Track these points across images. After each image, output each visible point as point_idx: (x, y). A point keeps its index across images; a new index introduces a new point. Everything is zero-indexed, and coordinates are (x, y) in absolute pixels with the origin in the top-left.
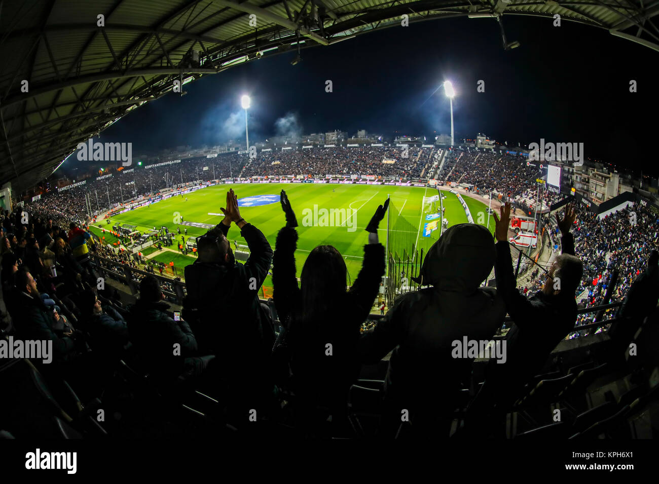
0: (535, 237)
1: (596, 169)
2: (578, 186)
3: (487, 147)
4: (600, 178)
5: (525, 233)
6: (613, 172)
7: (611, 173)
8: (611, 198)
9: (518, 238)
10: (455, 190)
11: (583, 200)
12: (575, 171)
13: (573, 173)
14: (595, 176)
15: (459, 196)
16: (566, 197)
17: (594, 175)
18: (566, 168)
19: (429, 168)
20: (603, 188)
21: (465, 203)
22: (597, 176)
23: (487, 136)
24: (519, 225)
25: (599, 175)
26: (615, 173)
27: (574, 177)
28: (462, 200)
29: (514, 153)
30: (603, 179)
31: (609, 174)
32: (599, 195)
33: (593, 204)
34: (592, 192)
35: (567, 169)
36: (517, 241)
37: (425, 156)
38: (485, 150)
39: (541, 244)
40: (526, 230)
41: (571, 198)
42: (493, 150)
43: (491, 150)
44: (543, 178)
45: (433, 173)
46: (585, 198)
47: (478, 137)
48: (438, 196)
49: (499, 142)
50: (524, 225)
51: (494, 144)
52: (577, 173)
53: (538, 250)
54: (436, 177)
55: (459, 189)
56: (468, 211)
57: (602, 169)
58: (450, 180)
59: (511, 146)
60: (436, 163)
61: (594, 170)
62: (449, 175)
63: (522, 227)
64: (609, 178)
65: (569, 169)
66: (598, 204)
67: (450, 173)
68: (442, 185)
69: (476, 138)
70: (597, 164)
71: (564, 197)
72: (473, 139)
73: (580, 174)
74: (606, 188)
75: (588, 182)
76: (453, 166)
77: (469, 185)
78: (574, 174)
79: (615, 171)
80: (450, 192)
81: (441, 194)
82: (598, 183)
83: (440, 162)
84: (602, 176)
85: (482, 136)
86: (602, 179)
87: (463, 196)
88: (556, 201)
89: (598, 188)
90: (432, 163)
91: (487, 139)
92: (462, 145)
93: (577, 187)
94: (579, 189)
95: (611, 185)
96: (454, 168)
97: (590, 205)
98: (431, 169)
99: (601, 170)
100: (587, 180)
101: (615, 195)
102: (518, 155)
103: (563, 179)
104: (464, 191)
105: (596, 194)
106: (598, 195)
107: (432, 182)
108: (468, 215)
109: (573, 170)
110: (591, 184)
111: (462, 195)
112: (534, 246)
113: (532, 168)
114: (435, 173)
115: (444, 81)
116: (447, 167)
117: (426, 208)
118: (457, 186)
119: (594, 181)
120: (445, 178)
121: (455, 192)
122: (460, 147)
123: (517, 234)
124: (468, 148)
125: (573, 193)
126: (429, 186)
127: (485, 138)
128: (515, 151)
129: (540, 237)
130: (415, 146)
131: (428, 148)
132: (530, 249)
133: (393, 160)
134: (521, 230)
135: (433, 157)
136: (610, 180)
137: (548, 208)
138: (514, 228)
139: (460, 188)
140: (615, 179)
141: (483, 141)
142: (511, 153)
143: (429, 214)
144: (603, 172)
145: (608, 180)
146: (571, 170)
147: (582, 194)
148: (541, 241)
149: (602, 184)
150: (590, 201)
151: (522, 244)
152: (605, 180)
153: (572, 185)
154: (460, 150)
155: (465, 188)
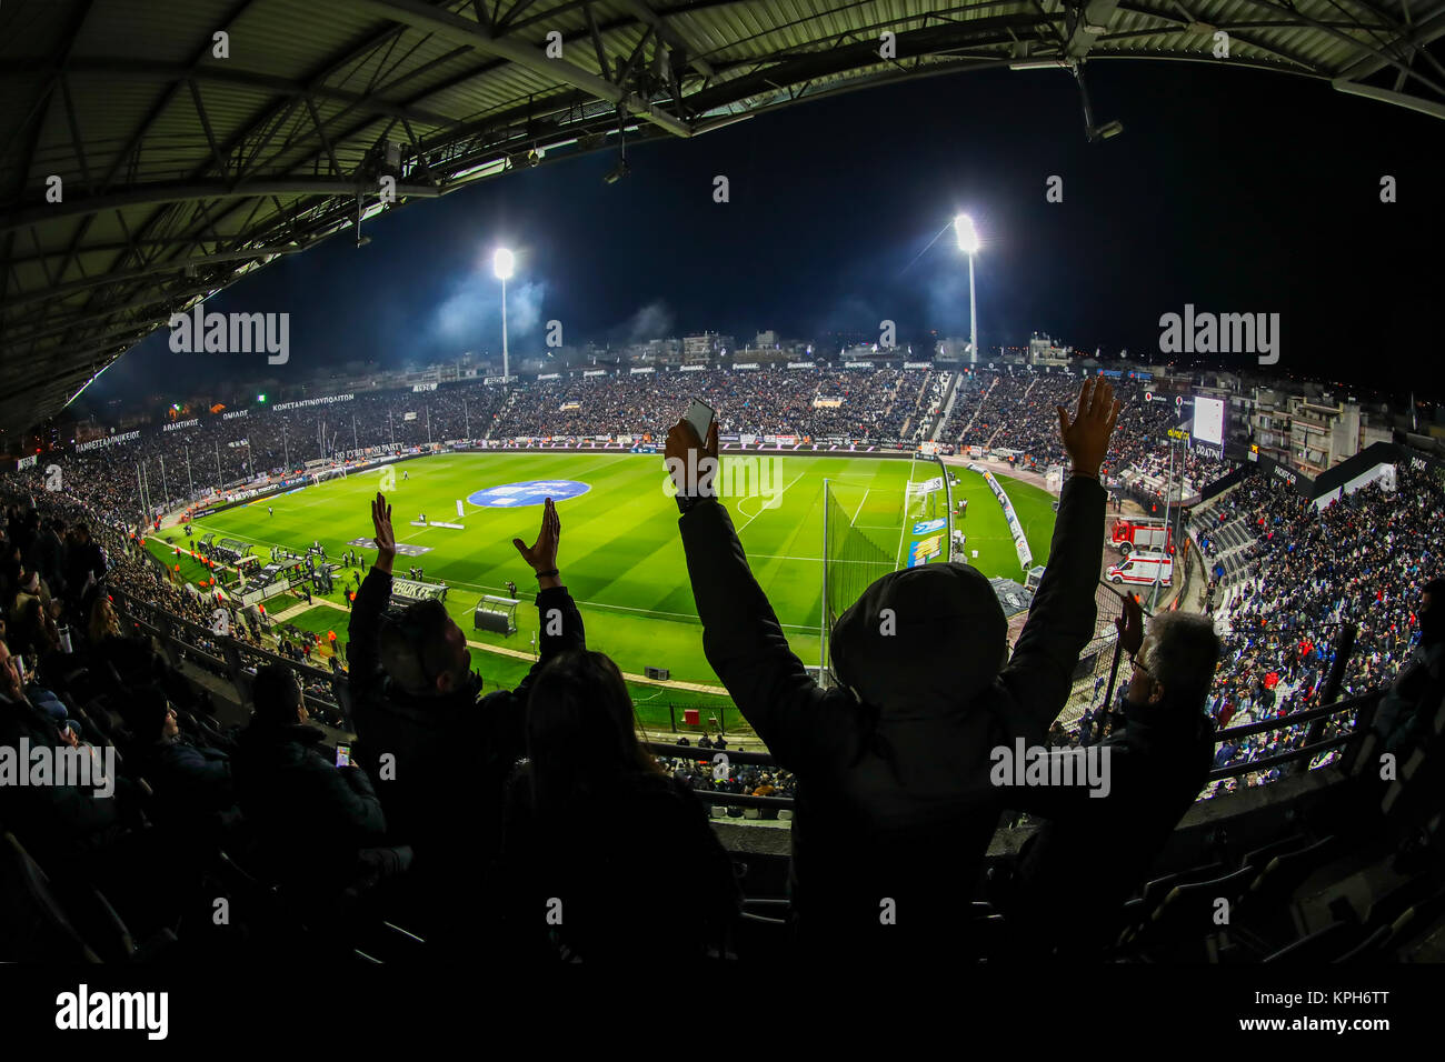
0: (1168, 562)
1: (1305, 399)
2: (1265, 439)
3: (1054, 362)
4: (1316, 416)
5: (1144, 555)
6: (1346, 402)
7: (1341, 405)
8: (1342, 459)
9: (1129, 567)
10: (979, 465)
11: (1278, 470)
12: (1257, 406)
13: (1252, 411)
14: (1305, 415)
15: (990, 476)
16: (1238, 466)
17: (1303, 412)
18: (1237, 401)
19: (920, 415)
20: (1323, 439)
21: (1004, 494)
22: (1308, 412)
23: (1052, 339)
24: (1131, 537)
25: (1314, 411)
26: (1352, 403)
27: (1256, 420)
28: (997, 487)
29: (1115, 375)
30: (1324, 418)
31: (1337, 406)
32: (1315, 456)
33: (1300, 478)
34: (1298, 451)
35: (1239, 404)
36: (1125, 573)
37: (910, 389)
38: (1048, 370)
39: (1183, 577)
40: (1147, 548)
41: (1250, 468)
42: (1067, 369)
43: (1061, 369)
44: (1182, 427)
45: (928, 426)
47: (1033, 341)
48: (941, 479)
49: (1081, 349)
50: (1141, 537)
51: (1068, 355)
52: (1262, 411)
53: (1176, 590)
54: (937, 435)
55: (989, 462)
56: (1010, 511)
57: (1320, 395)
58: (968, 441)
59: (1109, 359)
60: (936, 405)
61: (1301, 402)
62: (966, 430)
63: (1137, 541)
64: (1337, 415)
65: (1243, 403)
66: (1311, 476)
67: (969, 426)
68: (951, 454)
69: (1028, 344)
70: (1308, 387)
71: (1232, 467)
72: (1021, 346)
73: (1271, 413)
74: (1331, 440)
75: (1288, 429)
76: (976, 410)
77: (1009, 452)
78: (1254, 414)
79: (1350, 399)
80: (968, 468)
81: (949, 474)
82: (1312, 428)
83: (945, 402)
84: (1321, 413)
85: (1042, 338)
86: (1321, 419)
87: (999, 478)
88: (1216, 478)
89: (1312, 440)
90: (926, 404)
91: (1053, 345)
92: (997, 360)
93: (1263, 443)
94: (1269, 445)
95: (1343, 434)
96: (976, 414)
97: (1293, 481)
98: (926, 419)
99: (1317, 400)
100: (1285, 424)
101: (1352, 451)
102: (1124, 379)
103: (1230, 425)
104: (1005, 466)
105: (1308, 453)
106: (1312, 457)
107: (928, 448)
108: (1012, 519)
109: (1252, 404)
110: (1295, 434)
111: (996, 476)
112: (1165, 581)
113: (1158, 405)
114: (934, 425)
115: (955, 215)
116: (961, 413)
117: (913, 508)
118: (984, 456)
119: (1303, 426)
120: (957, 438)
121: (981, 469)
122: (991, 365)
123: (1126, 557)
124: (1010, 368)
125: (1253, 457)
126: (921, 457)
127: (1048, 343)
128: (1118, 369)
129: (1180, 560)
130: (888, 365)
131: (917, 370)
132: (1156, 590)
133: (836, 400)
134: (1136, 547)
135: (929, 392)
136: (1338, 420)
137: (1197, 494)
138: (1118, 545)
139: (991, 458)
140: (1352, 417)
141: (1045, 352)
142: (1108, 373)
143: (921, 520)
144: (1322, 403)
145: (1335, 420)
146: (1248, 405)
147: (1274, 456)
148: (1182, 569)
149: (1320, 430)
150: (1292, 472)
151: (1139, 579)
152: (1328, 420)
153: (1251, 439)
154: (990, 372)
155: (1003, 459)
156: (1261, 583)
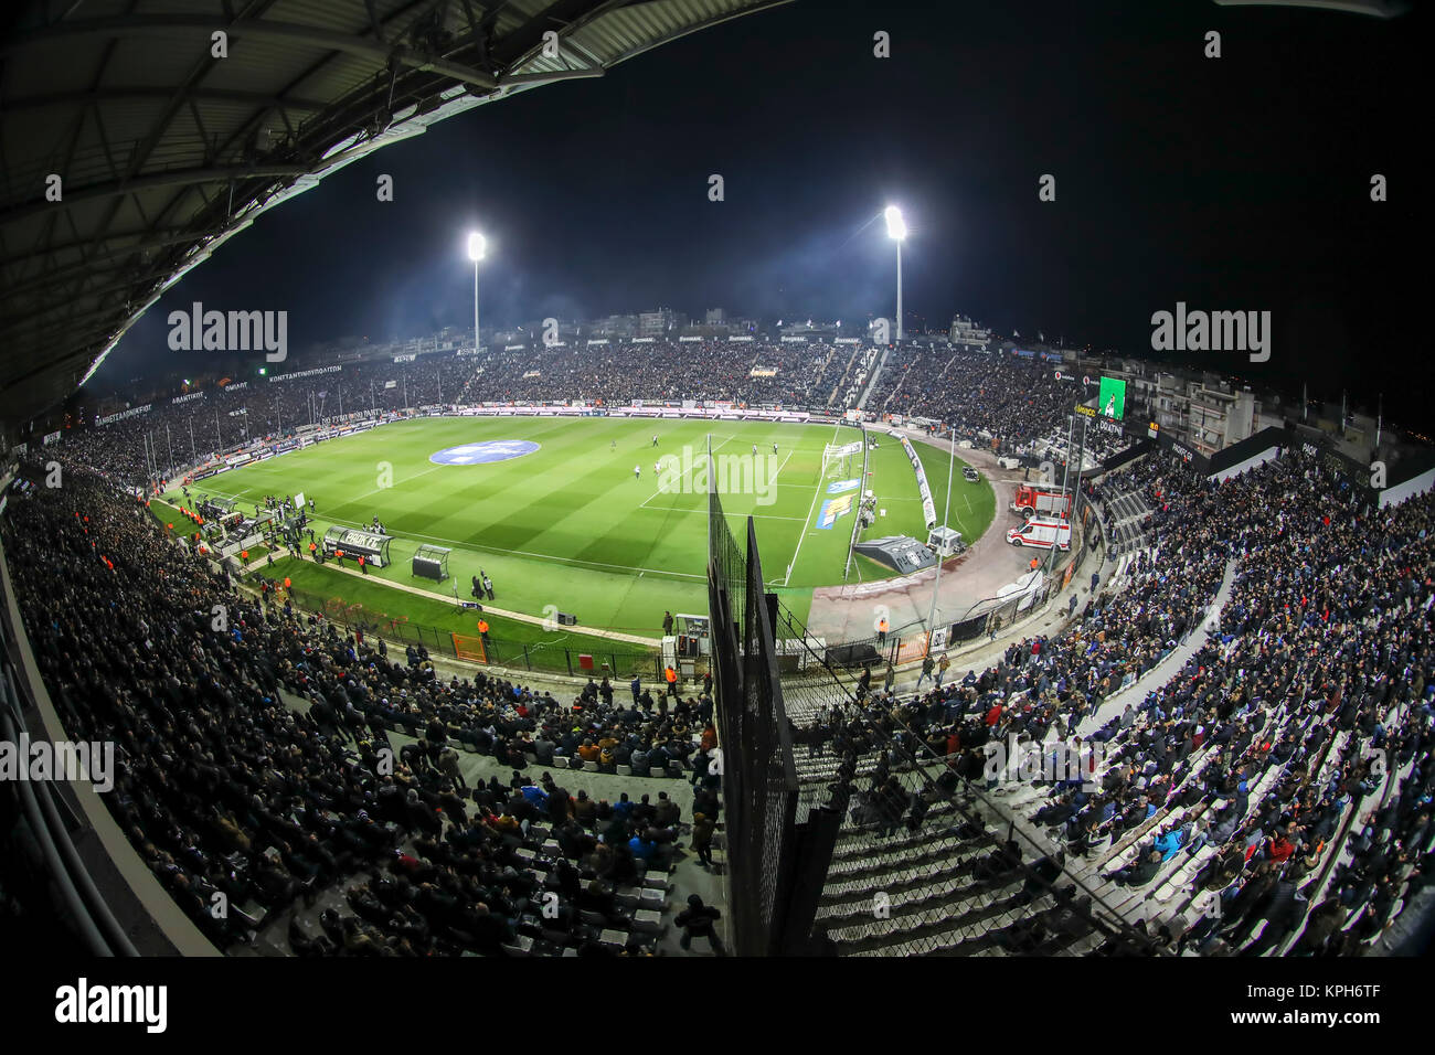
0: (1066, 528)
1: (1203, 385)
2: (1165, 419)
3: (974, 342)
4: (1213, 401)
5: (1044, 519)
6: (1241, 390)
7: (1237, 392)
8: (1235, 442)
9: (1029, 530)
10: (898, 432)
11: (1176, 447)
12: (1158, 389)
13: (1154, 394)
14: (1203, 399)
15: (906, 441)
16: (1138, 441)
17: (1201, 397)
18: (1140, 384)
19: (847, 385)
20: (1219, 423)
21: (917, 458)
22: (1206, 398)
23: (973, 321)
24: (1033, 503)
25: (1211, 396)
26: (1247, 390)
27: (1157, 402)
28: (912, 452)
29: (1029, 354)
30: (1220, 403)
31: (1233, 394)
32: (1212, 438)
33: (1196, 455)
34: (1196, 432)
35: (1142, 386)
36: (1025, 536)
37: (839, 361)
38: (967, 348)
39: (1082, 542)
40: (1049, 513)
41: (1149, 445)
42: (984, 348)
43: (979, 347)
44: (1089, 404)
45: (854, 396)
46: (1179, 443)
47: (955, 323)
48: (861, 443)
49: (1000, 334)
50: (1042, 502)
51: (989, 336)
52: (1162, 394)
53: (1074, 554)
54: (862, 404)
55: (908, 429)
56: (921, 475)
57: (1218, 383)
58: (892, 409)
59: (1027, 341)
60: (862, 376)
61: (1200, 388)
62: (888, 400)
63: (1038, 507)
64: (1233, 401)
65: (1146, 386)
66: (1207, 455)
67: (892, 396)
68: (874, 421)
69: (950, 325)
70: (1206, 375)
71: (1134, 442)
72: (946, 327)
73: (1172, 396)
74: (1226, 424)
75: (1187, 411)
76: (899, 382)
77: (927, 421)
78: (1156, 396)
79: (1246, 387)
80: (888, 434)
81: (871, 439)
82: (1209, 412)
83: (870, 375)
84: (1218, 399)
85: (963, 320)
86: (1218, 404)
87: (916, 444)
88: (1117, 451)
89: (1209, 423)
90: (853, 375)
91: (973, 327)
92: (922, 338)
93: (1163, 423)
94: (1168, 425)
95: (1238, 416)
96: (899, 386)
97: (1190, 458)
98: (853, 389)
99: (1215, 387)
100: (1184, 407)
101: (1246, 434)
102: (1037, 359)
103: (1131, 405)
104: (923, 433)
105: (1205, 435)
106: (1208, 438)
107: (851, 415)
108: (922, 482)
109: (1155, 388)
110: (1193, 416)
111: (912, 442)
112: (1063, 546)
113: (1067, 383)
114: (860, 395)
115: (885, 207)
116: (887, 382)
117: (832, 467)
118: (904, 424)
119: (1200, 409)
120: (878, 408)
121: (899, 436)
122: (915, 342)
123: (1026, 521)
124: (932, 345)
125: (1152, 434)
126: (846, 423)
127: (969, 325)
128: (1032, 350)
129: (1080, 527)
130: (821, 340)
131: (846, 345)
132: (1053, 553)
133: (772, 370)
134: (1038, 512)
135: (856, 365)
136: (1234, 406)
137: (1098, 466)
138: (1021, 509)
139: (910, 426)
140: (1246, 404)
141: (964, 331)
142: (1022, 353)
143: (837, 480)
144: (1219, 390)
145: (1231, 406)
146: (1150, 388)
147: (1173, 436)
148: (1081, 535)
149: (1217, 414)
150: (1189, 449)
151: (1039, 542)
152: (1224, 406)
153: (1153, 418)
154: (914, 349)
155: (921, 427)
156: (1156, 552)
